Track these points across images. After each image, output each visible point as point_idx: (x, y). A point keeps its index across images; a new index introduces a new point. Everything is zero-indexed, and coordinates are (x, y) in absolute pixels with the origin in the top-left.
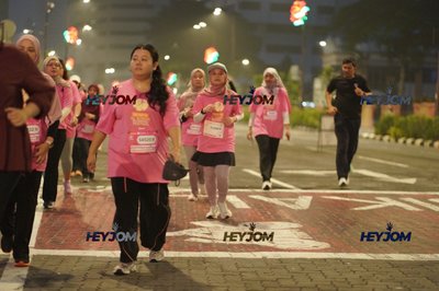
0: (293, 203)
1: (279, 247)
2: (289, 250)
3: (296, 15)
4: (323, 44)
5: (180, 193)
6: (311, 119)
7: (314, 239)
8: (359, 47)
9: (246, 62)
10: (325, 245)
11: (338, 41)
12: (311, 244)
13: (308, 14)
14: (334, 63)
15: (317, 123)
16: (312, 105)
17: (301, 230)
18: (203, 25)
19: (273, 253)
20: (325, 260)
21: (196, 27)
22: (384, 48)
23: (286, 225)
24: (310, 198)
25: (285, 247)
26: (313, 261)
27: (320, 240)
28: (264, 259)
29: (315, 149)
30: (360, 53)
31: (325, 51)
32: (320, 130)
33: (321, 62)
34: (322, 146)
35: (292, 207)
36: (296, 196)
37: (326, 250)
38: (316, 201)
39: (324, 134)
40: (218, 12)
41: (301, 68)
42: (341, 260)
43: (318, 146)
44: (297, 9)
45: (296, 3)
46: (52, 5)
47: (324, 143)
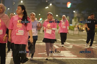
0: (68, 47)
1: (66, 56)
2: (68, 57)
3: (68, 5)
4: (74, 12)
5: (43, 44)
6: (72, 28)
7: (73, 55)
8: (82, 12)
9: (57, 16)
10: (76, 56)
11: (77, 11)
12: (73, 56)
13: (71, 5)
14: (77, 16)
15: (73, 29)
16: (72, 25)
17: (70, 53)
18: (47, 7)
19: (65, 58)
20: (76, 59)
21: (46, 8)
22: (88, 12)
23: (67, 51)
24: (72, 46)
25: (67, 57)
26: (73, 60)
27: (75, 55)
28: (63, 59)
29: (73, 35)
30: (82, 14)
31: (75, 13)
32: (74, 31)
33: (74, 16)
34: (74, 34)
35: (68, 48)
36: (69, 45)
37: (76, 57)
38: (74, 46)
39: (75, 31)
40: (51, 4)
41: (70, 17)
42: (80, 59)
43: (73, 34)
44: (68, 4)
45: (68, 2)
46: (14, 3)
47: (75, 33)
